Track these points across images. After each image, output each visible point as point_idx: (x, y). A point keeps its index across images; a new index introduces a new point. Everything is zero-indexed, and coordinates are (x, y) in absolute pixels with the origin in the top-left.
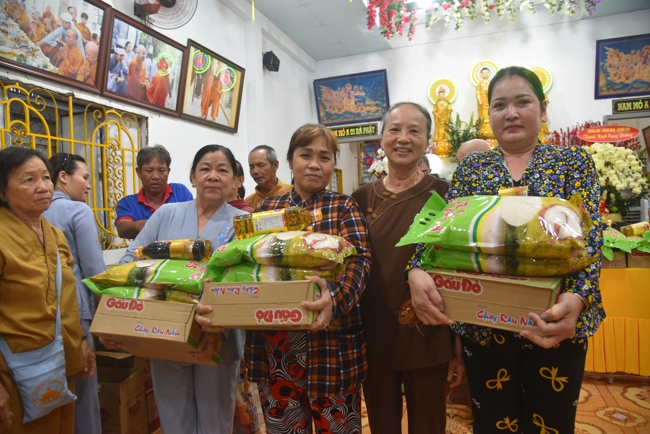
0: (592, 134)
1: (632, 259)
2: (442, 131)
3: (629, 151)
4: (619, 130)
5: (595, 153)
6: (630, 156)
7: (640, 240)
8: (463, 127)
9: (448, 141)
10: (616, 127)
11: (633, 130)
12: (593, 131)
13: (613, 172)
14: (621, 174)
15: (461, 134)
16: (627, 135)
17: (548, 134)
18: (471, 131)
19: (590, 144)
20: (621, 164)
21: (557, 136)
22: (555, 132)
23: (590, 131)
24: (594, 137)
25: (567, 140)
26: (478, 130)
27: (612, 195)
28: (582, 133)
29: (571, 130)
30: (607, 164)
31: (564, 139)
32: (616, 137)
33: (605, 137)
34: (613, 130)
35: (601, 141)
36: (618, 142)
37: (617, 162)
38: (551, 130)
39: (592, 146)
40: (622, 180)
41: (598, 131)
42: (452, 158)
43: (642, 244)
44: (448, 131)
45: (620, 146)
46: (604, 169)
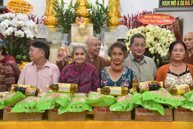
0: (147, 19)
1: (177, 113)
2: (51, 8)
3: (169, 31)
4: (163, 17)
5: (149, 31)
6: (169, 35)
7: (183, 99)
8: (66, 7)
9: (56, 16)
10: (161, 15)
11: (171, 18)
12: (147, 17)
13: (159, 44)
14: (163, 46)
15: (64, 13)
16: (168, 21)
17: (120, 17)
18: (71, 10)
19: (145, 25)
20: (164, 39)
21: (126, 19)
22: (125, 17)
23: (146, 17)
24: (148, 21)
25: (131, 22)
26: (76, 10)
27: (158, 60)
28: (140, 18)
29: (134, 16)
30: (156, 39)
31: (129, 21)
32: (161, 21)
33: (154, 21)
34: (159, 17)
35: (152, 23)
36: (162, 25)
37: (161, 38)
38: (122, 15)
39: (147, 26)
40: (165, 50)
41: (151, 17)
42: (57, 28)
43: (185, 102)
44: (55, 9)
45: (162, 27)
46: (154, 43)
